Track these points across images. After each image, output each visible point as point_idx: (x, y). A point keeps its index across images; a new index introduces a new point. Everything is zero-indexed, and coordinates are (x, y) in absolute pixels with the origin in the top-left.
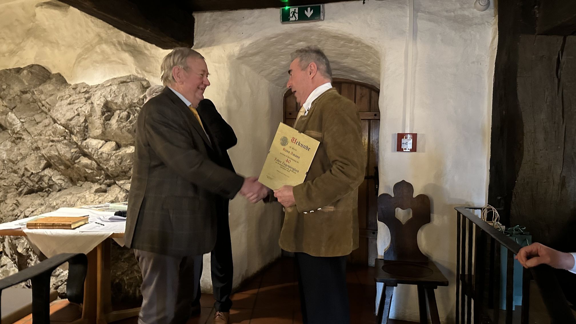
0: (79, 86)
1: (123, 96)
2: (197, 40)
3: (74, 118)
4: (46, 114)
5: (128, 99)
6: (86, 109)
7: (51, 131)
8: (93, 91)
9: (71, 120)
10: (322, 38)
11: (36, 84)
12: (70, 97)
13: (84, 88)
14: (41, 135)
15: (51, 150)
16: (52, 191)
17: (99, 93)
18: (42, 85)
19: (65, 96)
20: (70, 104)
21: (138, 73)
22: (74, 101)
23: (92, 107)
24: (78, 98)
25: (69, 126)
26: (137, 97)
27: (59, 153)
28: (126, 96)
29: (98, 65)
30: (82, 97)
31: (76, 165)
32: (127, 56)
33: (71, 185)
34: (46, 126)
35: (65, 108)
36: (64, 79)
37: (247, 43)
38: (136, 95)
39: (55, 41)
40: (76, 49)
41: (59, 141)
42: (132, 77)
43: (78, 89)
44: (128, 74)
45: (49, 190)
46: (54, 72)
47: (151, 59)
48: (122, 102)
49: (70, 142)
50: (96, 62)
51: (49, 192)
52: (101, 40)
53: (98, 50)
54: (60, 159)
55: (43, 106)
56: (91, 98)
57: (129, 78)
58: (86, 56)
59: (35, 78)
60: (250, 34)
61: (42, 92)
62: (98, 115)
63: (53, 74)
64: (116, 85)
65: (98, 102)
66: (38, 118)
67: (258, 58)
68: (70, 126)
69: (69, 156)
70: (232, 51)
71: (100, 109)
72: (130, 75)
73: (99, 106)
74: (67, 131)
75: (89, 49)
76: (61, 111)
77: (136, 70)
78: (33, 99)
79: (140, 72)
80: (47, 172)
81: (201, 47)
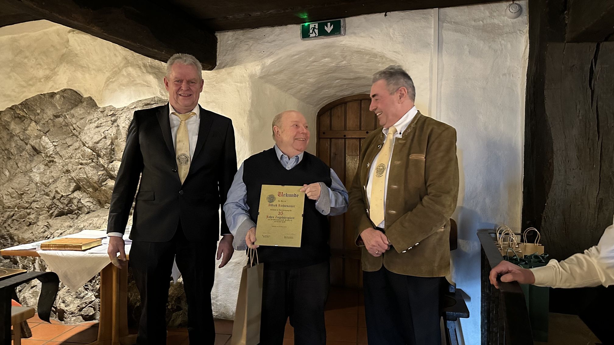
0: (107, 109)
2: (220, 60)
3: (101, 142)
4: (77, 137)
6: (112, 132)
7: (80, 154)
8: (118, 114)
9: (97, 143)
10: (346, 54)
11: (68, 108)
12: (98, 120)
13: (111, 110)
14: (71, 158)
15: (80, 173)
16: (81, 214)
17: (124, 115)
18: (74, 108)
19: (94, 119)
20: (97, 127)
21: (163, 95)
22: (101, 124)
23: (118, 130)
24: (105, 121)
25: (95, 148)
27: (87, 176)
29: (124, 88)
30: (109, 120)
31: (103, 188)
32: (151, 79)
33: (99, 207)
34: (76, 149)
35: (93, 131)
36: (95, 102)
37: (269, 61)
39: (86, 66)
40: (105, 73)
41: (86, 164)
42: (156, 99)
43: (106, 112)
45: (78, 212)
46: (85, 96)
49: (97, 165)
50: (123, 85)
51: (78, 215)
52: (128, 63)
53: (125, 73)
54: (88, 182)
55: (74, 129)
56: (117, 121)
57: (154, 100)
58: (114, 80)
59: (67, 102)
60: (271, 53)
61: (73, 116)
62: (123, 137)
63: (85, 98)
65: (124, 125)
66: (69, 141)
67: (282, 76)
68: (97, 149)
69: (96, 178)
70: (253, 71)
72: (154, 97)
73: (124, 129)
74: (94, 153)
75: (116, 73)
76: (89, 134)
77: (160, 92)
78: (65, 122)
80: (77, 194)
81: (224, 67)
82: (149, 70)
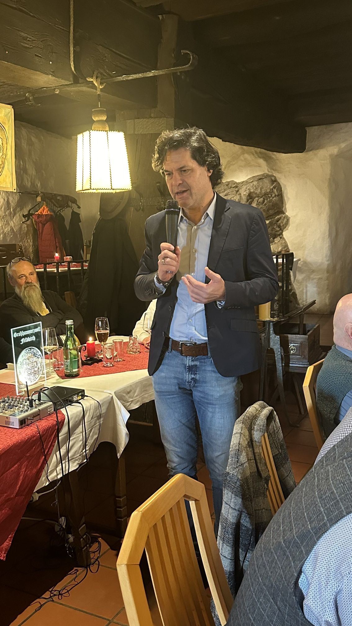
0: (231, 182)
1: (261, 188)
5: (264, 190)
8: (240, 186)
12: (224, 191)
13: (234, 184)
17: (244, 187)
19: (222, 190)
21: (269, 172)
22: (228, 193)
23: (240, 197)
24: (231, 191)
26: (269, 188)
28: (263, 188)
29: (242, 168)
30: (233, 190)
32: (261, 161)
37: (343, 145)
38: (268, 187)
40: (226, 158)
42: (265, 175)
43: (230, 185)
44: (262, 173)
47: (277, 161)
48: (260, 192)
50: (241, 166)
52: (244, 151)
53: (242, 158)
56: (239, 191)
58: (234, 163)
60: (345, 139)
64: (256, 181)
65: (245, 193)
70: (332, 152)
71: (246, 198)
73: (245, 196)
75: (236, 158)
77: (268, 170)
79: (270, 171)
81: (311, 150)
82: (260, 155)
